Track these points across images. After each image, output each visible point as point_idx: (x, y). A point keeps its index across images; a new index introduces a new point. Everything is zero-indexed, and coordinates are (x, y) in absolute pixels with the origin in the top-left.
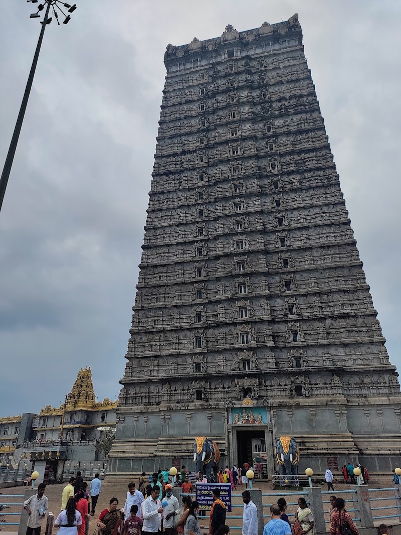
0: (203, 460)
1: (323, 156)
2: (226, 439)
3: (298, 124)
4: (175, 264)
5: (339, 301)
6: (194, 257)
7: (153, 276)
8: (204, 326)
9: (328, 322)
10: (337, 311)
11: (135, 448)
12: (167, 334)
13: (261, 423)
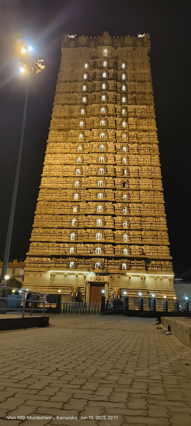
0: (76, 296)
1: (152, 136)
2: (85, 288)
3: (141, 112)
4: (62, 189)
5: (150, 221)
6: (73, 186)
7: (48, 194)
8: (77, 227)
9: (143, 233)
10: (148, 227)
11: (35, 289)
12: (55, 230)
13: (103, 281)
